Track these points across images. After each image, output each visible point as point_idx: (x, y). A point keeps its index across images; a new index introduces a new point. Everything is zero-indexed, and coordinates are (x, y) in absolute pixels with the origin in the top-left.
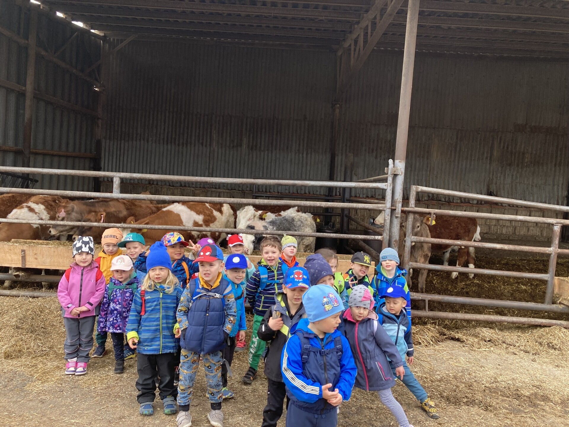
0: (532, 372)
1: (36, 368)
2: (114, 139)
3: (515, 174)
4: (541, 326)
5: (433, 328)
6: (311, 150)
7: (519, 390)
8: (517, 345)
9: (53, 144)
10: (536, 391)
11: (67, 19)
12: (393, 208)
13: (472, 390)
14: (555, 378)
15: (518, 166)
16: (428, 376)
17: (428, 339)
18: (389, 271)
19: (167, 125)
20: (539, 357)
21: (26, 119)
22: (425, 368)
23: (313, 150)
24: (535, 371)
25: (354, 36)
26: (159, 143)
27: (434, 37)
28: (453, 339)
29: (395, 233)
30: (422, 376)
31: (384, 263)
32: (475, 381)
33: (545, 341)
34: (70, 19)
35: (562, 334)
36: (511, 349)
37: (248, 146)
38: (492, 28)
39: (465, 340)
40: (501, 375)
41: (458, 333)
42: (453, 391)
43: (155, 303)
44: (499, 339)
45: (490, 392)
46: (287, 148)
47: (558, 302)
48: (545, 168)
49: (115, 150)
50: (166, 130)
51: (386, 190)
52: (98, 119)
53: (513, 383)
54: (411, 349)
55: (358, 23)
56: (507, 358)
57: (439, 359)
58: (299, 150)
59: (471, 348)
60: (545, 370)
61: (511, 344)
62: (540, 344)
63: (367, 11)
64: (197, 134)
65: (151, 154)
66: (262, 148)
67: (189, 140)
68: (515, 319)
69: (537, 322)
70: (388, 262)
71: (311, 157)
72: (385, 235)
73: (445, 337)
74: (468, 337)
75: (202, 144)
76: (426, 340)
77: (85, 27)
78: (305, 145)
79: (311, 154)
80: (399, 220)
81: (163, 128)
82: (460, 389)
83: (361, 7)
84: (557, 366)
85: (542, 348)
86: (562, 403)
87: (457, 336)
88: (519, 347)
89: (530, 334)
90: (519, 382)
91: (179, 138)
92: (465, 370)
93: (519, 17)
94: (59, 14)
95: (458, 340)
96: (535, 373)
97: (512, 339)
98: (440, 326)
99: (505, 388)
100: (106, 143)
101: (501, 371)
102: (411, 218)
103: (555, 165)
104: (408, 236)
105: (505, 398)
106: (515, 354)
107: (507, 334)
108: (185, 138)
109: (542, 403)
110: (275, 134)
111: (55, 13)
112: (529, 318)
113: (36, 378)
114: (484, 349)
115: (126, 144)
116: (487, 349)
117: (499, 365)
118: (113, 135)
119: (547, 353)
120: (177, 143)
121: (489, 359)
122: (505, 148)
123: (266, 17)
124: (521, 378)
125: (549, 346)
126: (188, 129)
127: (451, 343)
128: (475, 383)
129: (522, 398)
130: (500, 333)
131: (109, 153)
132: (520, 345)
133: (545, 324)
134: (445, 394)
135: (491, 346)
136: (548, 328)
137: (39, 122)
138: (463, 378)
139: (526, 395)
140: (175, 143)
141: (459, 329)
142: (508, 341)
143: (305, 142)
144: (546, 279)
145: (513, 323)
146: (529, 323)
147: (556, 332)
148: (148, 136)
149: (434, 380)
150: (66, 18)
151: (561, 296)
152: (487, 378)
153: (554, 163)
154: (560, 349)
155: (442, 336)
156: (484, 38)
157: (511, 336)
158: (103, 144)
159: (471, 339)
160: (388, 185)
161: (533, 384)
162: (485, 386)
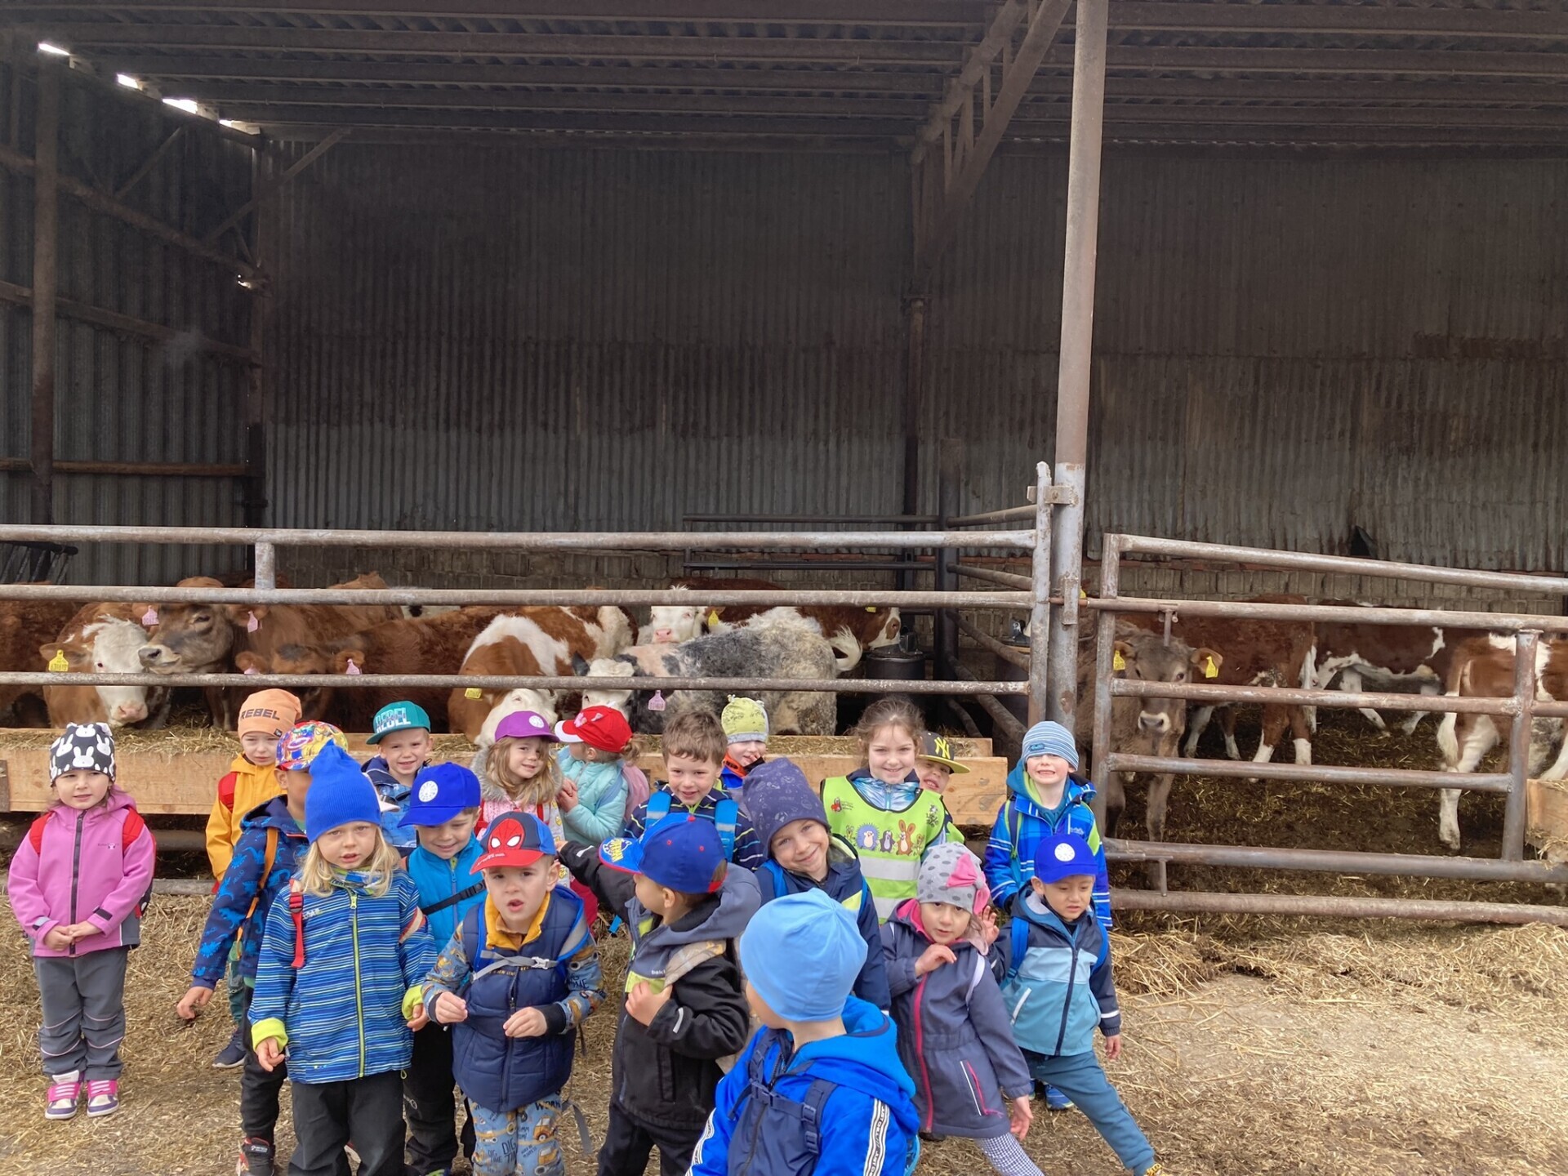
0: (1468, 1064)
1: (25, 1110)
2: (298, 421)
3: (1423, 475)
4: (1493, 924)
5: (1185, 940)
6: (850, 431)
7: (1430, 1122)
8: (1427, 981)
9: (121, 444)
10: (1478, 1124)
11: (149, 94)
12: (1055, 600)
13: (1291, 1128)
14: (1535, 1081)
15: (1431, 453)
16: (1166, 1091)
17: (1170, 974)
18: (1048, 786)
19: (444, 376)
20: (1488, 1017)
21: (36, 377)
22: (1158, 1065)
23: (854, 431)
24: (1478, 1063)
25: (949, 109)
26: (425, 428)
27: (1177, 103)
28: (1243, 970)
29: (1063, 672)
30: (1147, 1091)
31: (1033, 763)
32: (1303, 1100)
33: (1504, 969)
34: (159, 94)
35: (1555, 946)
36: (1410, 996)
37: (674, 426)
38: (1338, 71)
39: (1276, 973)
40: (1377, 1078)
41: (1256, 953)
42: (1235, 1133)
43: (337, 927)
44: (1373, 967)
45: (1346, 1133)
46: (783, 428)
47: (1541, 852)
48: (1506, 455)
49: (303, 454)
50: (443, 390)
51: (1032, 550)
52: (253, 366)
53: (1413, 1104)
54: (1113, 1014)
55: (958, 71)
56: (1396, 1023)
57: (1200, 1036)
58: (815, 433)
59: (1294, 998)
60: (1505, 1058)
61: (1409, 980)
62: (1493, 976)
63: (979, 38)
64: (530, 397)
65: (404, 459)
66: (714, 431)
67: (507, 418)
68: (1418, 906)
69: (1481, 912)
70: (1045, 759)
71: (850, 451)
72: (1034, 677)
73: (1218, 965)
74: (1285, 963)
75: (545, 426)
76: (1164, 978)
77: (202, 114)
78: (832, 417)
79: (850, 440)
80: (1074, 633)
81: (433, 386)
82: (1257, 1129)
83: (962, 29)
84: (1541, 1044)
85: (1498, 989)
86: (1552, 1158)
87: (1253, 961)
88: (1431, 987)
89: (1464, 948)
90: (1431, 1099)
91: (480, 411)
92: (1272, 1067)
93: (1410, 40)
94: (127, 81)
95: (1257, 973)
96: (1477, 1066)
97: (1411, 965)
98: (1207, 931)
99: (1388, 1117)
100: (276, 433)
101: (1377, 1065)
102: (1109, 627)
103: (1536, 446)
104: (1103, 680)
105: (1388, 1150)
106: (1421, 1011)
107: (1395, 951)
108: (497, 409)
109: (1496, 1160)
110: (747, 390)
111: (114, 79)
112: (1459, 903)
113: (21, 1141)
114: (1331, 1000)
115: (334, 434)
116: (1339, 999)
117: (1373, 1047)
118: (294, 409)
119: (1514, 1003)
120: (474, 424)
121: (1343, 1030)
122: (1394, 403)
123: (699, 66)
124: (1435, 1084)
125: (1517, 984)
126: (503, 385)
127: (1235, 984)
128: (1300, 1108)
129: (1436, 1149)
130: (1375, 947)
131: (286, 462)
132: (1435, 983)
133: (1506, 919)
134: (1211, 1147)
135: (1351, 990)
136: (1515, 930)
137: (77, 384)
138: (1268, 1091)
139: (1449, 1136)
140: (468, 425)
141: (1262, 938)
142: (1401, 971)
143: (833, 408)
144: (1503, 787)
145: (1413, 917)
146: (1459, 917)
147: (1538, 941)
148: (394, 410)
149: (1181, 1102)
150: (145, 89)
151: (1548, 834)
152: (1338, 1090)
153: (1530, 441)
154: (1549, 992)
155: (1210, 963)
156: (1318, 101)
157: (1408, 957)
158: (270, 437)
159: (1295, 970)
160: (1036, 536)
161: (1470, 1103)
162: (1331, 1116)
